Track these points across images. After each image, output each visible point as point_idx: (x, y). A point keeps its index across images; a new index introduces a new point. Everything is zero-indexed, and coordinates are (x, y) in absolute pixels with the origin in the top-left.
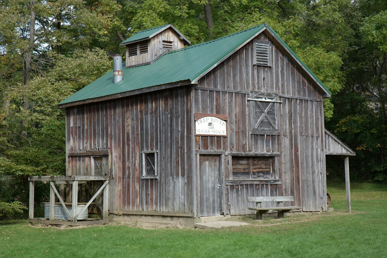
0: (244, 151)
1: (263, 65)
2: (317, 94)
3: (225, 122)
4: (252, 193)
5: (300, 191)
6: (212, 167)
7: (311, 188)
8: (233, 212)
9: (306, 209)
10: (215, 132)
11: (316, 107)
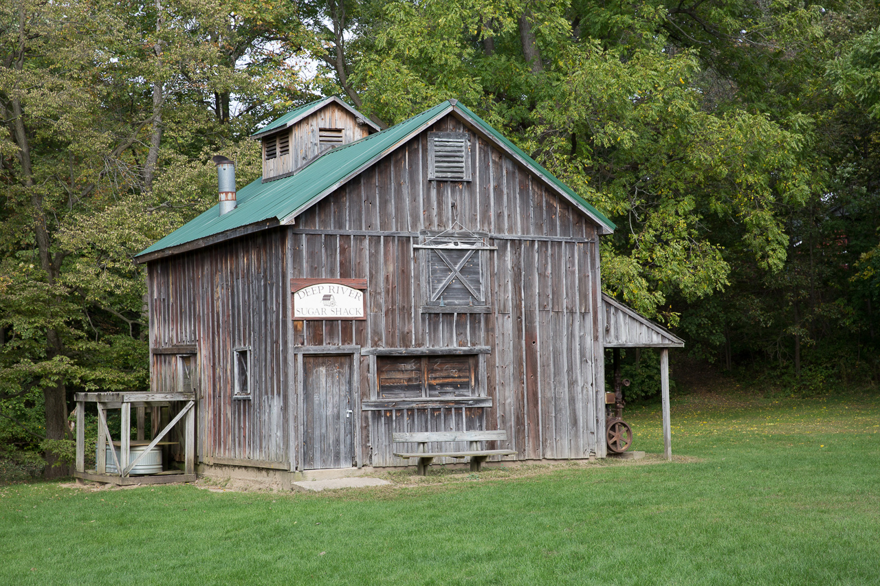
0: (407, 346)
1: (451, 179)
2: (584, 228)
3: (362, 293)
4: (424, 424)
5: (538, 420)
6: (333, 377)
7: (566, 413)
8: (376, 460)
9: (552, 455)
10: (339, 313)
11: (582, 255)
